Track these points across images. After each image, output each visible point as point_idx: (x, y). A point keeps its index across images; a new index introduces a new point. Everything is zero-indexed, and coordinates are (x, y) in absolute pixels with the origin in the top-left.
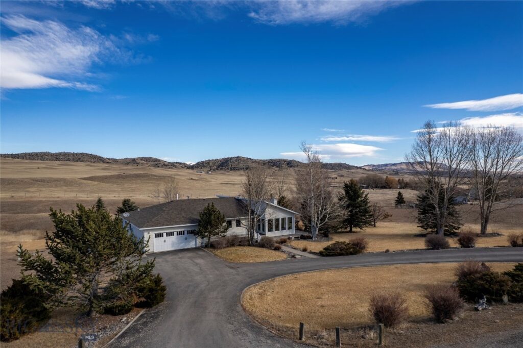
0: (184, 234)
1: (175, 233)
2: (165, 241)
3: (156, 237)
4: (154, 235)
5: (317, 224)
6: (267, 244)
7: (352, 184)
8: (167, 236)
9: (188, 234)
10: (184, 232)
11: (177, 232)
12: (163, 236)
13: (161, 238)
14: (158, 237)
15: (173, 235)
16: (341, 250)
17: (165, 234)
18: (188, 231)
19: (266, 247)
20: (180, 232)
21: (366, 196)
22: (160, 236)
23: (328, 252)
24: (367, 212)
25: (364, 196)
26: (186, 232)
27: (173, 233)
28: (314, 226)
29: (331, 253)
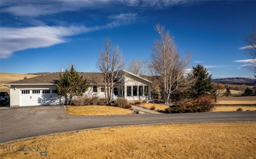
0: (49, 93)
1: (41, 91)
2: (31, 98)
3: (22, 93)
4: (21, 92)
5: (168, 91)
6: (120, 104)
7: (199, 68)
8: (33, 93)
9: (53, 93)
10: (49, 90)
11: (43, 90)
12: (29, 93)
13: (28, 94)
14: (25, 93)
15: (39, 93)
16: (187, 107)
17: (31, 92)
18: (53, 90)
19: (119, 106)
20: (45, 90)
21: (210, 76)
22: (27, 93)
23: (174, 109)
24: (211, 88)
25: (208, 76)
26: (51, 91)
27: (39, 91)
28: (166, 93)
29: (176, 109)
